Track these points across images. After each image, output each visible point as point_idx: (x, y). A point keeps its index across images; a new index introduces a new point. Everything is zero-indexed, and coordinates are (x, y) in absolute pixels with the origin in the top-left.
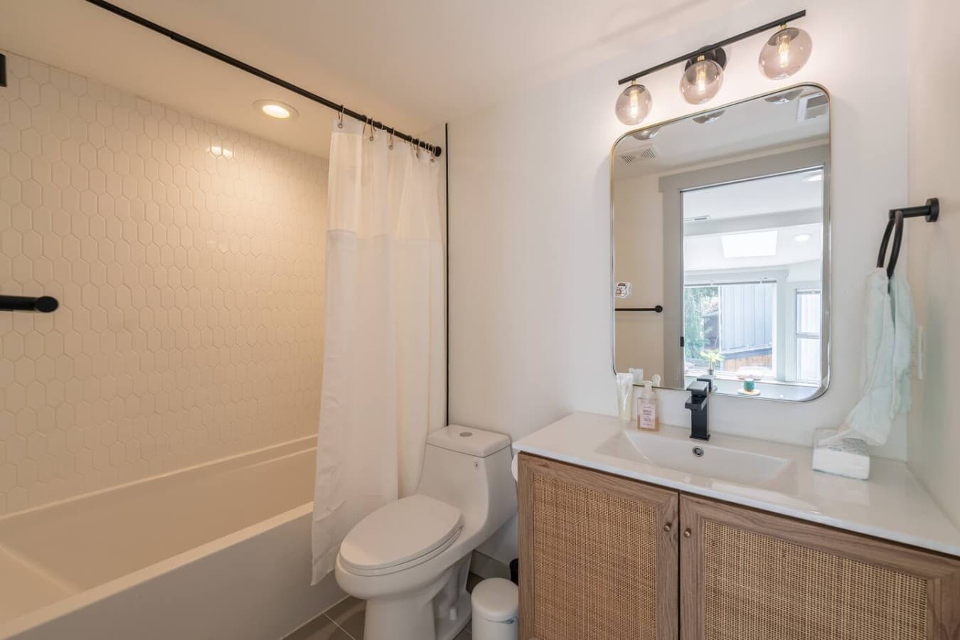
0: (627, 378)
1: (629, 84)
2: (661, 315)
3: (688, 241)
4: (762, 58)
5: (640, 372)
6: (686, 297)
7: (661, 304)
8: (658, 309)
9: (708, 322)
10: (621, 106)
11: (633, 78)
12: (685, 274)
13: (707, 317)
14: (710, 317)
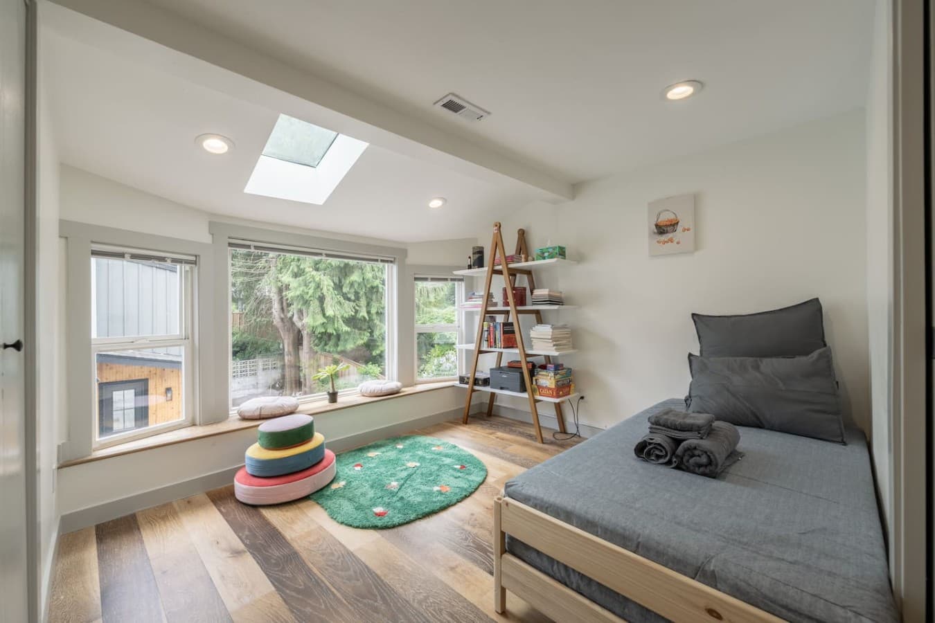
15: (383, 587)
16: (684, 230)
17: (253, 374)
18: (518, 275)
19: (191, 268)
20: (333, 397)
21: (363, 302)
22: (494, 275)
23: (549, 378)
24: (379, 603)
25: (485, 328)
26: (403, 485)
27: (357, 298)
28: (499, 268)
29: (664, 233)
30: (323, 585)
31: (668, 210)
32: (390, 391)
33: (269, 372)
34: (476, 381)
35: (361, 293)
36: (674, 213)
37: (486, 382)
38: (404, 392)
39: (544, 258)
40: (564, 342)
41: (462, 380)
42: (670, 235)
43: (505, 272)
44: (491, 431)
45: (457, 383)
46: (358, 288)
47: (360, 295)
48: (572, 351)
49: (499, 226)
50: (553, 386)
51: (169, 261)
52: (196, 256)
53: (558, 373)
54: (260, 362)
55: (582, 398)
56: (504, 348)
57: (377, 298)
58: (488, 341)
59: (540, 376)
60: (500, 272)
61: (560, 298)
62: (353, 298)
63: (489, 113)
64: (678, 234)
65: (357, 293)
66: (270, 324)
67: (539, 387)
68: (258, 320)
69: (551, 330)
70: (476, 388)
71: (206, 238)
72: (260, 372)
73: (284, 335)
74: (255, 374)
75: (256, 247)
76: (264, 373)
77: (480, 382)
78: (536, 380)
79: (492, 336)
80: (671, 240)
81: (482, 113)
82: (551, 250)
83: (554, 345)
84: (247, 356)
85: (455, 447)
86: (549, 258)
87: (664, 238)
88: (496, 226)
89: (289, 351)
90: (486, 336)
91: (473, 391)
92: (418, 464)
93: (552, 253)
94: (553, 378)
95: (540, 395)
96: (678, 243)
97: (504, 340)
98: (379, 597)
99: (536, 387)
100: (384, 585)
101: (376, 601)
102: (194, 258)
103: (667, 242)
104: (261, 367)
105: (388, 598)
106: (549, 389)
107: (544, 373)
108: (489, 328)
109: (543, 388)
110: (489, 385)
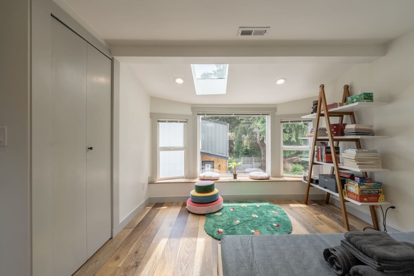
15: (192, 261)
17: (251, 163)
18: (345, 116)
19: (186, 124)
20: (235, 178)
21: (294, 134)
22: (320, 117)
23: (355, 186)
24: (184, 267)
25: (316, 150)
26: (241, 223)
27: (291, 131)
28: (322, 112)
30: (178, 249)
32: (261, 178)
33: (257, 163)
34: (311, 180)
35: (293, 129)
37: (317, 182)
38: (271, 179)
39: (353, 102)
40: (371, 162)
41: (305, 178)
43: (326, 115)
44: (317, 212)
45: (302, 179)
46: (291, 126)
47: (292, 130)
48: (381, 170)
49: (323, 87)
50: (358, 193)
51: (178, 122)
52: (187, 120)
53: (363, 185)
54: (253, 158)
55: (393, 207)
56: (326, 162)
57: (301, 131)
58: (317, 157)
59: (349, 184)
60: (323, 115)
61: (371, 130)
62: (288, 131)
63: (269, 27)
65: (290, 129)
66: (256, 143)
67: (348, 192)
68: (252, 141)
69: (355, 153)
70: (312, 184)
71: (190, 113)
72: (253, 163)
73: (262, 148)
74: (252, 163)
75: (207, 114)
76: (255, 163)
77: (314, 181)
78: (346, 186)
79: (320, 155)
81: (265, 29)
82: (358, 97)
83: (358, 164)
84: (250, 156)
85: (285, 214)
86: (356, 103)
88: (321, 87)
89: (263, 155)
90: (316, 154)
91: (310, 186)
92: (257, 217)
93: (359, 98)
94: (358, 187)
95: (348, 197)
97: (326, 158)
98: (187, 265)
99: (346, 191)
100: (193, 261)
101: (185, 265)
102: (186, 120)
104: (254, 161)
105: (189, 267)
106: (355, 194)
107: (352, 182)
108: (318, 149)
109: (350, 192)
110: (318, 184)
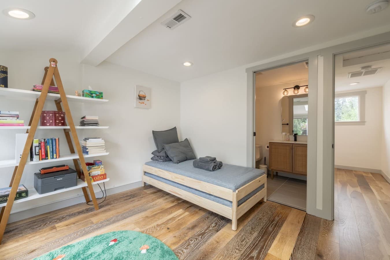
0: (284, 134)
1: (285, 90)
2: (288, 125)
3: (294, 107)
4: (304, 90)
5: (286, 133)
6: (295, 122)
7: (288, 123)
8: (288, 124)
9: (304, 132)
10: (284, 93)
11: (286, 89)
12: (294, 115)
13: (303, 130)
14: (304, 130)
16: (147, 100)
25: (36, 144)
29: (141, 100)
31: (142, 91)
36: (144, 93)
42: (143, 101)
50: (104, 173)
58: (39, 155)
64: (145, 101)
79: (43, 150)
80: (143, 103)
82: (98, 93)
86: (96, 98)
87: (141, 101)
88: (54, 62)
90: (37, 151)
94: (103, 169)
95: (95, 181)
96: (146, 104)
103: (142, 103)
106: (101, 175)
107: (95, 167)
108: (40, 144)
109: (96, 176)
